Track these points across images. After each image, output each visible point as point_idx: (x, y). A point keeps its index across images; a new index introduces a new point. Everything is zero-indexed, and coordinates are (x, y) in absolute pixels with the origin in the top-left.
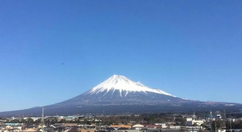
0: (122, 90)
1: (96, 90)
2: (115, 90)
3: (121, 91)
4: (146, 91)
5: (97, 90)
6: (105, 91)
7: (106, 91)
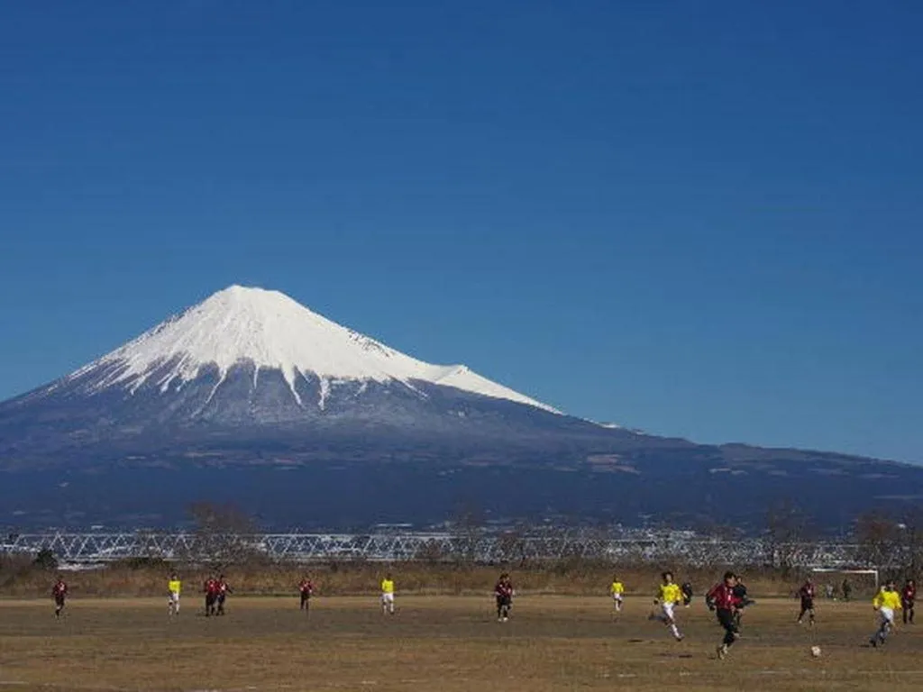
0: (296, 369)
1: (152, 366)
2: (257, 368)
3: (290, 378)
4: (412, 381)
5: (160, 369)
6: (209, 373)
7: (210, 375)
